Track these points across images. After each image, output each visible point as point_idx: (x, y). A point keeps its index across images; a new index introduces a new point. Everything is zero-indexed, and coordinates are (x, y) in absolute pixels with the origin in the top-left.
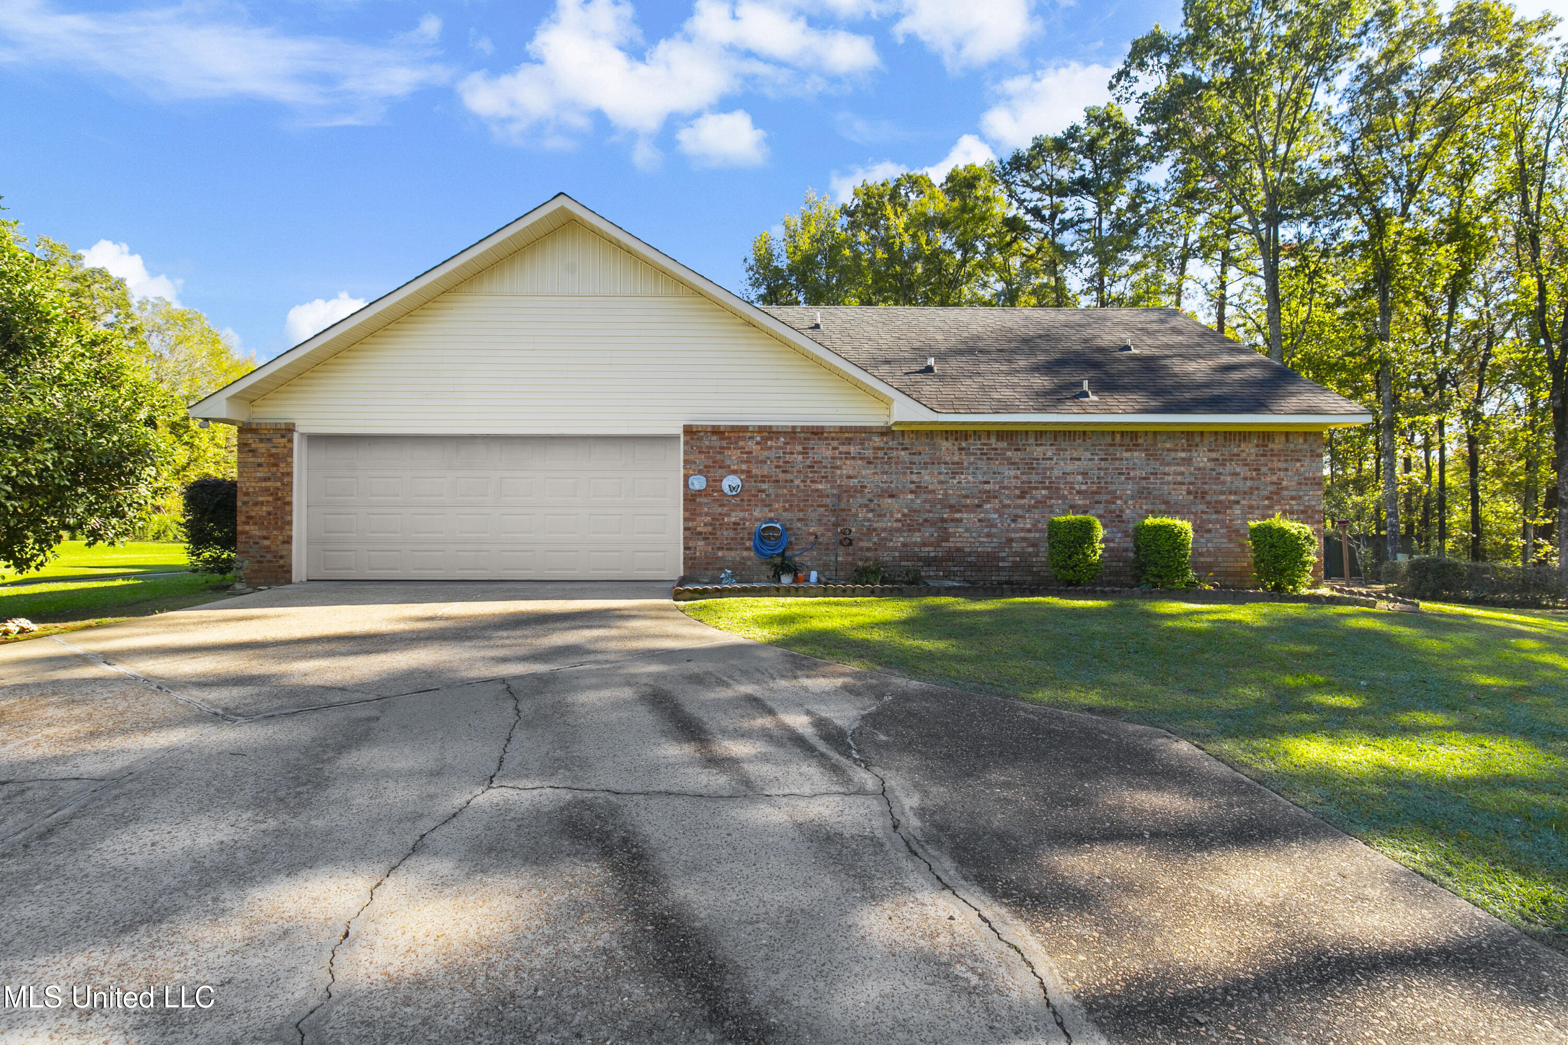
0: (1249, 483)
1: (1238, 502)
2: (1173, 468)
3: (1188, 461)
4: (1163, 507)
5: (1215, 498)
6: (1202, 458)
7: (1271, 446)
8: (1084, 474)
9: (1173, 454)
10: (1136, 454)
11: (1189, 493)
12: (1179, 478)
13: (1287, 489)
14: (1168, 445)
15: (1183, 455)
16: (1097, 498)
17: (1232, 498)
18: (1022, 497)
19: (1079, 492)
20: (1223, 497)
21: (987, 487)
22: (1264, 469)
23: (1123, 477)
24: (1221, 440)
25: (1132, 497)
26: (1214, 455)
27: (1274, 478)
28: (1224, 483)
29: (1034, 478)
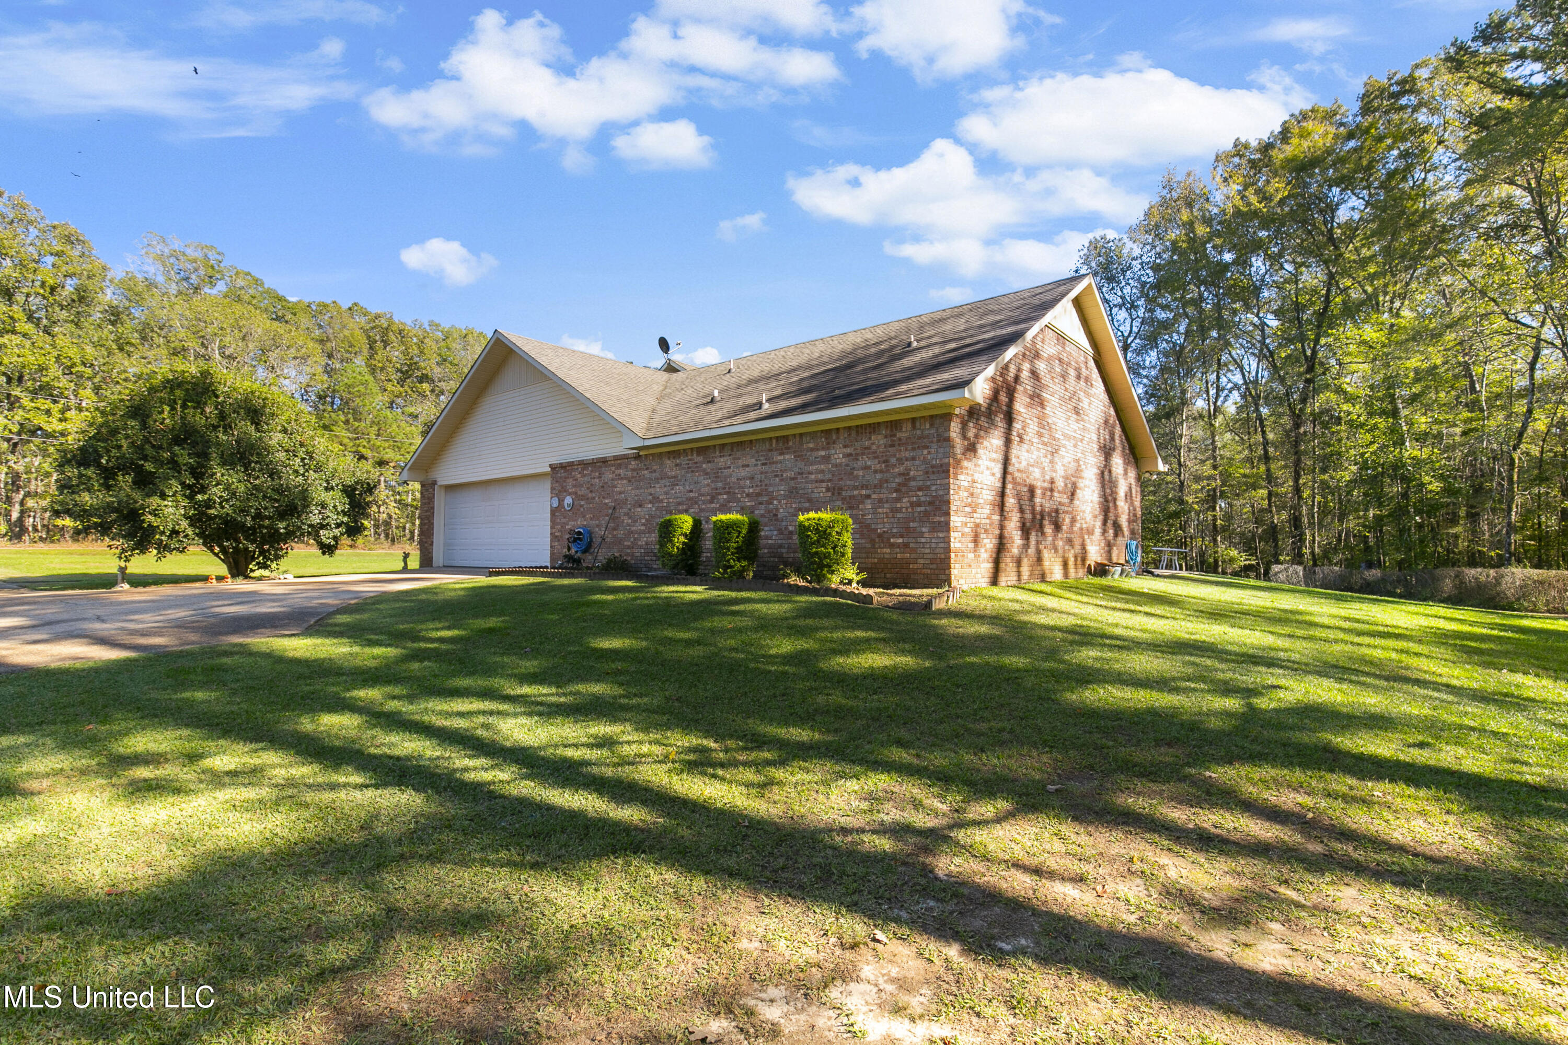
0: (878, 476)
1: (868, 497)
2: (815, 467)
3: (827, 459)
4: (807, 505)
5: (849, 493)
6: (838, 455)
7: (899, 435)
8: (752, 478)
9: (815, 454)
10: (787, 457)
11: (828, 490)
12: (820, 476)
13: (914, 479)
14: (811, 445)
15: (823, 453)
16: (760, 499)
17: (864, 492)
18: (711, 502)
19: (748, 495)
20: (856, 492)
21: (692, 495)
22: (893, 460)
23: (777, 479)
24: (854, 433)
25: (785, 497)
26: (848, 450)
27: (902, 469)
28: (857, 477)
29: (720, 485)
